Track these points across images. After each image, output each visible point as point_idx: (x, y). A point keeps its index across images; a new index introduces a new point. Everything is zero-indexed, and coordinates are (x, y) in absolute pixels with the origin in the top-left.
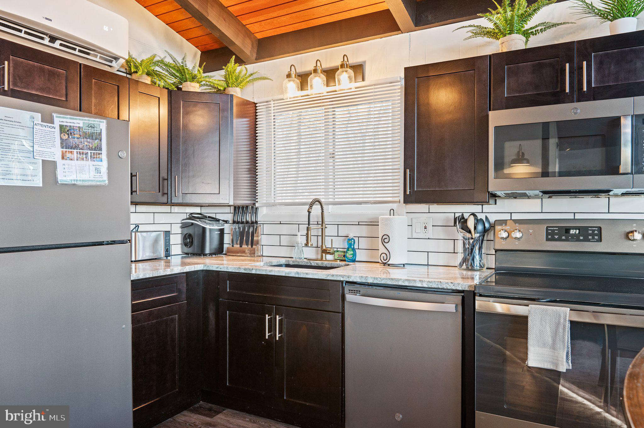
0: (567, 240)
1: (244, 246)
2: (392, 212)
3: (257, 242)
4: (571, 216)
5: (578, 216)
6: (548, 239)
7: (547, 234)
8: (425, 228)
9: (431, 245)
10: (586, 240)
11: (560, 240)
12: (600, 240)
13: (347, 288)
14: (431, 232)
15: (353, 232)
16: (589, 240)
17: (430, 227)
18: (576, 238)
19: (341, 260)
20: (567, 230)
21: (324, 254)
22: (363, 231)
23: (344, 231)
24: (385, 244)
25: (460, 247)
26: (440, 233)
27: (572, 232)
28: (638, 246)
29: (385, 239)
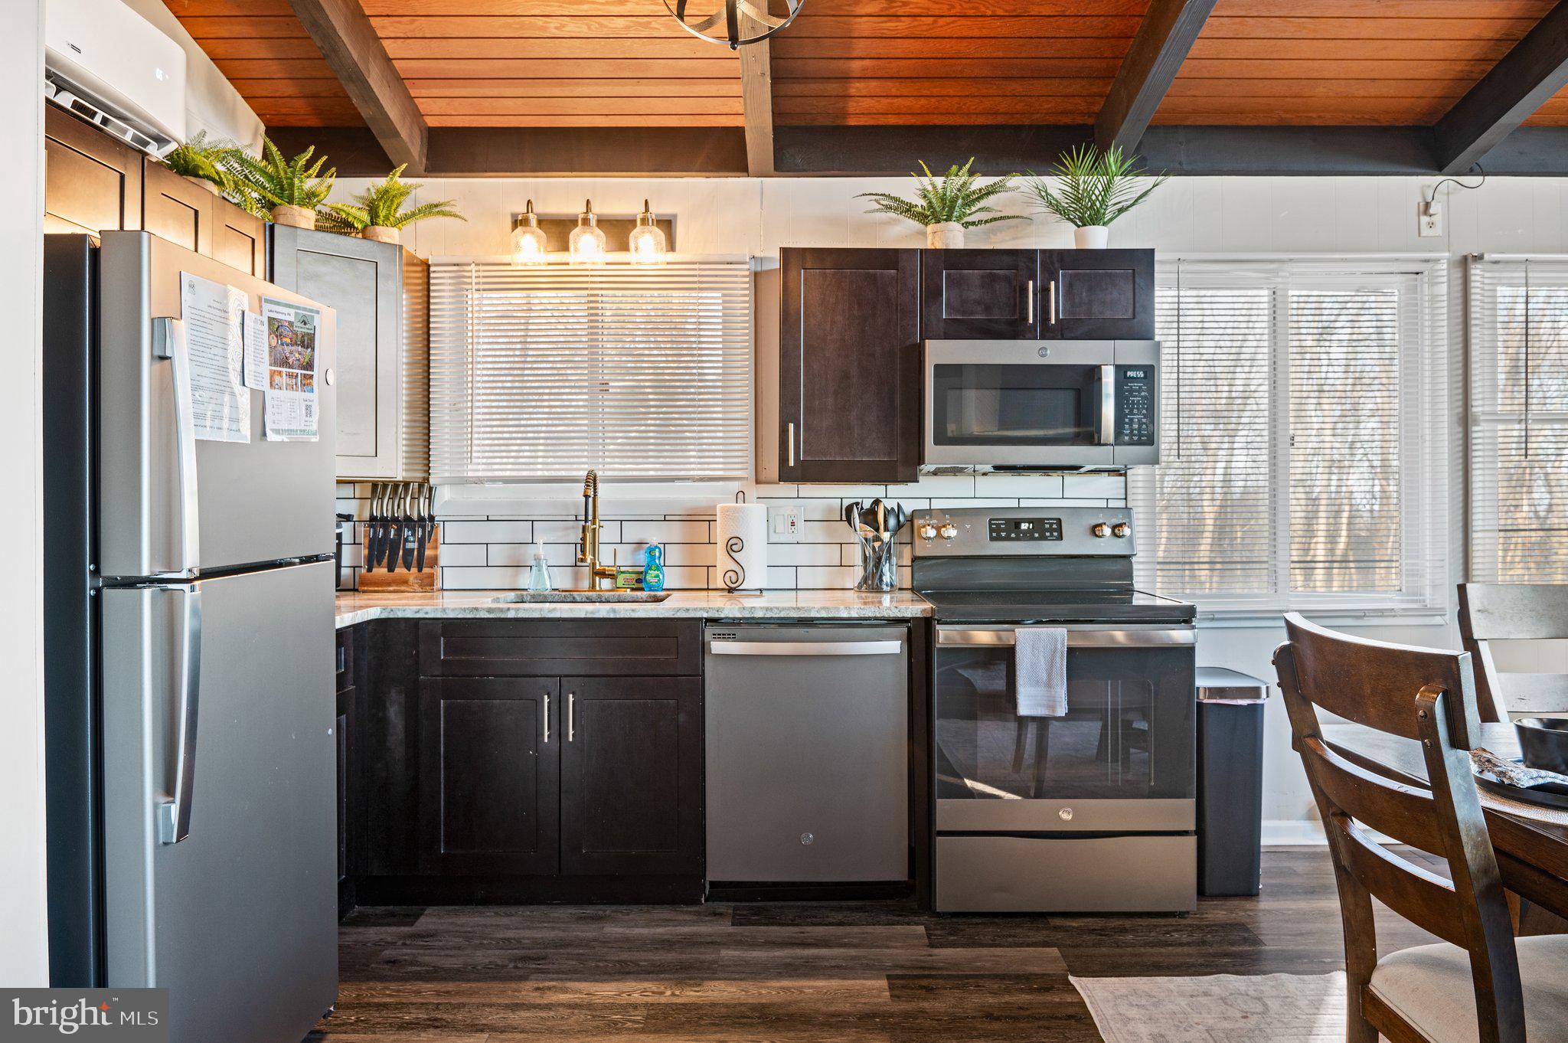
0: (1017, 539)
1: (400, 570)
2: (741, 495)
3: (434, 561)
4: (1014, 504)
5: (1024, 504)
6: (992, 539)
7: (991, 531)
8: (793, 524)
9: (801, 555)
10: (1043, 538)
11: (1008, 538)
12: (1060, 538)
13: (709, 632)
14: (803, 532)
15: (654, 535)
16: (1045, 538)
17: (800, 524)
18: (1029, 536)
19: (633, 589)
20: (1017, 523)
21: (597, 578)
22: (675, 532)
23: (632, 533)
24: (733, 554)
25: (855, 555)
26: (817, 532)
27: (1024, 526)
28: (1106, 545)
29: (734, 546)
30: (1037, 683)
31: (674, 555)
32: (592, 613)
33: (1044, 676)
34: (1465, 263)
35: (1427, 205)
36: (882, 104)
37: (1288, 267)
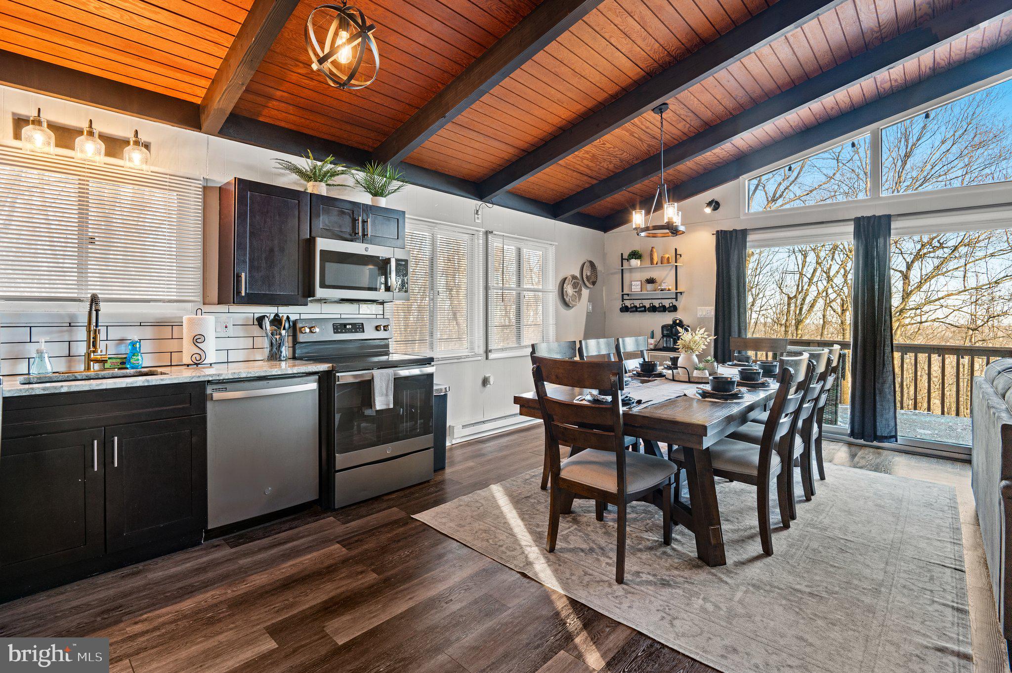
0: (345, 332)
2: (199, 311)
4: (339, 316)
5: (343, 316)
6: (335, 333)
7: (334, 329)
8: (226, 327)
9: (231, 344)
10: (356, 332)
11: (341, 332)
12: (363, 331)
13: (208, 389)
14: (231, 331)
15: (133, 334)
16: (357, 332)
17: (230, 327)
18: (350, 331)
19: (120, 369)
20: (345, 325)
22: (148, 332)
24: (198, 344)
25: (266, 343)
26: (240, 331)
27: (348, 327)
28: (381, 334)
29: (197, 340)
30: (382, 395)
31: (146, 347)
32: (132, 384)
33: (385, 392)
34: (487, 233)
35: (477, 211)
36: (281, 115)
37: (438, 226)
